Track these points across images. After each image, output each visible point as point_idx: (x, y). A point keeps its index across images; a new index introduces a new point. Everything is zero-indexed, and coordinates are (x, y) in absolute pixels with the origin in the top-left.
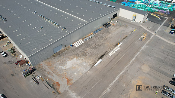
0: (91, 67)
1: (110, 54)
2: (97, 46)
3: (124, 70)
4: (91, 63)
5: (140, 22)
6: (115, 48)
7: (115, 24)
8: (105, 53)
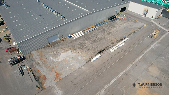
0: (87, 62)
1: (112, 50)
3: (126, 70)
4: (88, 58)
5: (152, 18)
6: (118, 43)
7: (122, 18)
8: (106, 48)
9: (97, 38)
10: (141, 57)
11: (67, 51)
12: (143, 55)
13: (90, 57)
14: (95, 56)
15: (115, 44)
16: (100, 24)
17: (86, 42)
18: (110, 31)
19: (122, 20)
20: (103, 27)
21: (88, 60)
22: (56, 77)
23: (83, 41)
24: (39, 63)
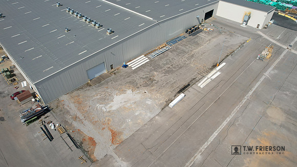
0: (163, 109)
1: (202, 84)
3: (231, 117)
5: (258, 27)
6: (210, 72)
7: (208, 29)
8: (191, 81)
9: (172, 65)
10: (251, 93)
11: (124, 92)
12: (254, 89)
13: (167, 99)
14: (175, 96)
15: (205, 75)
16: (174, 41)
17: (155, 73)
18: (193, 53)
19: (209, 33)
20: (180, 46)
21: (164, 106)
22: (113, 139)
23: (149, 72)
24: (77, 115)
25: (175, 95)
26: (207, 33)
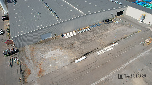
2: (88, 41)
3: (108, 76)
5: (149, 24)
6: (107, 47)
7: (117, 22)
8: (93, 50)
9: (87, 39)
10: (127, 64)
11: (56, 49)
12: (130, 62)
13: (76, 57)
15: (103, 47)
16: (94, 26)
17: (76, 42)
18: (102, 34)
20: (96, 29)
21: (73, 61)
22: (39, 73)
23: (73, 41)
24: (29, 57)
25: (82, 56)
26: (115, 24)
